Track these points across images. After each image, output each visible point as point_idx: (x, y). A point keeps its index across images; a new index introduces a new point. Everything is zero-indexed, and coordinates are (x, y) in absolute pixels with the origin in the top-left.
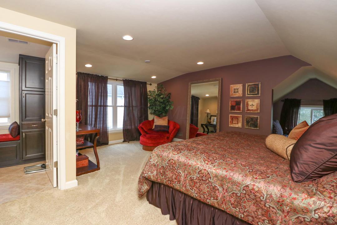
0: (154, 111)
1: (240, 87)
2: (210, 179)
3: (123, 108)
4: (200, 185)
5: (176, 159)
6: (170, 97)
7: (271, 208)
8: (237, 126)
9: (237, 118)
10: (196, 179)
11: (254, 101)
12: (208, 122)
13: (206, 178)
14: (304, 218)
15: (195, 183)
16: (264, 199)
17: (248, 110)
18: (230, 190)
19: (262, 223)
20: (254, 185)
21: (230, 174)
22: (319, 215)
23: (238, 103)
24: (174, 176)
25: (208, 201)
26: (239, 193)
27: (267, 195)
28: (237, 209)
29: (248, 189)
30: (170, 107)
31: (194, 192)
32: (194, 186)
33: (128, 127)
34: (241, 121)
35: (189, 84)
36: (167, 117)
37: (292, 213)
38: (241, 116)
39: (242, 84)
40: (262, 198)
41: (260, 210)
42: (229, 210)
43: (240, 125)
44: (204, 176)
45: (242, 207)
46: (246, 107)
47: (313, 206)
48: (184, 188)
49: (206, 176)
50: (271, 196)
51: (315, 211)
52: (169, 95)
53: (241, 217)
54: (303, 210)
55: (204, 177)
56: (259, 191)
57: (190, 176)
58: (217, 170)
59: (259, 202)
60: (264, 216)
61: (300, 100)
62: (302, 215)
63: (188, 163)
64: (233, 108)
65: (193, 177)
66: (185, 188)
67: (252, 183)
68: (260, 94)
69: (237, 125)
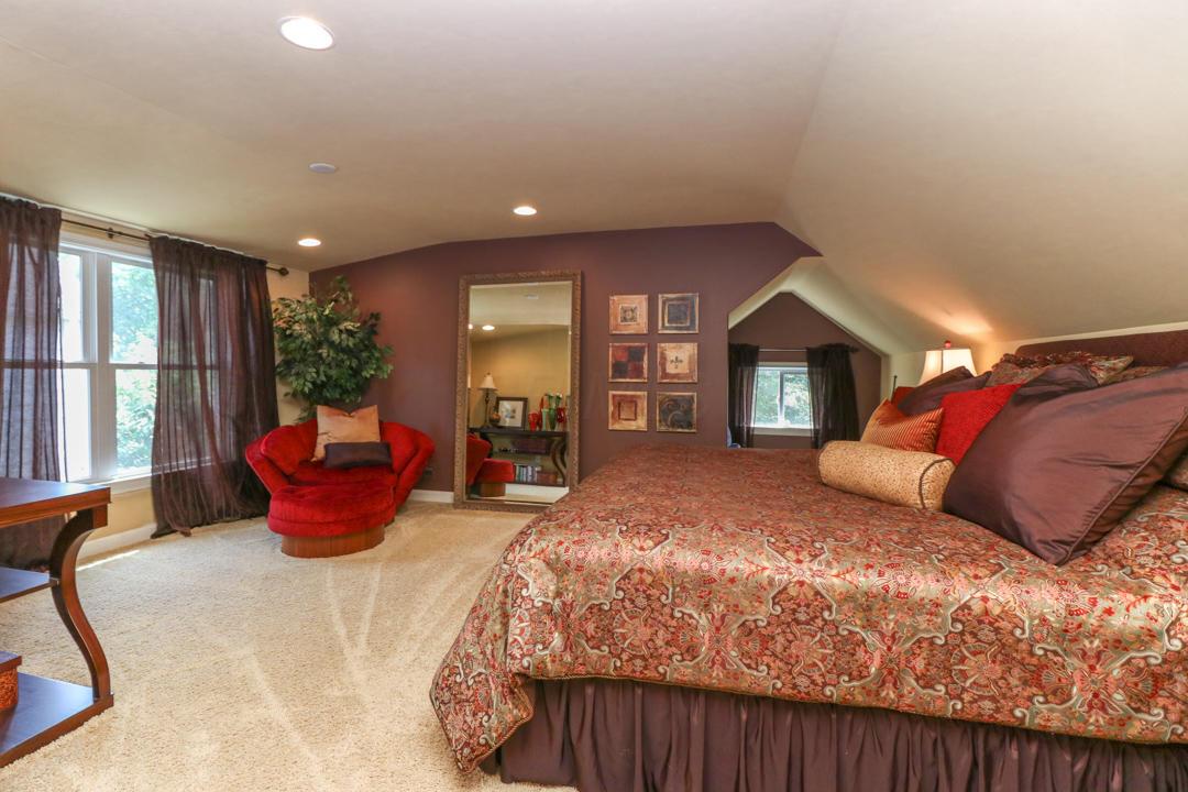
0: (310, 386)
1: (639, 303)
2: (826, 614)
3: (153, 374)
4: (790, 642)
5: (660, 568)
6: (375, 329)
7: (1050, 655)
8: (634, 428)
9: (633, 401)
10: (769, 624)
11: (681, 347)
12: (492, 421)
13: (810, 610)
14: (1145, 658)
15: (767, 640)
16: (1027, 635)
17: (666, 375)
18: (905, 633)
19: (1027, 709)
20: (985, 599)
21: (893, 580)
22: (1180, 639)
23: (635, 355)
24: (661, 633)
25: (828, 693)
26: (939, 635)
27: (1032, 618)
28: (939, 687)
29: (969, 614)
30: (379, 368)
31: (765, 673)
32: (761, 654)
33: (182, 462)
34: (646, 411)
35: (462, 282)
36: (376, 407)
37: (1111, 653)
38: (646, 393)
39: (646, 296)
40: (1018, 632)
41: (1016, 672)
42: (908, 701)
43: (641, 423)
44: (799, 606)
45: (955, 678)
46: (659, 368)
47: (1160, 619)
48: (717, 672)
49: (808, 606)
50: (1045, 620)
51: (1168, 631)
52: (373, 321)
53: (955, 710)
54: (1139, 636)
55: (802, 609)
56: (1006, 614)
57: (738, 618)
58: (848, 577)
59: (1010, 646)
60: (1030, 686)
61: (758, 348)
62: (1139, 651)
63: (723, 572)
64: (619, 370)
65: (755, 621)
66: (724, 667)
67: (979, 595)
68: (697, 327)
69: (633, 423)
